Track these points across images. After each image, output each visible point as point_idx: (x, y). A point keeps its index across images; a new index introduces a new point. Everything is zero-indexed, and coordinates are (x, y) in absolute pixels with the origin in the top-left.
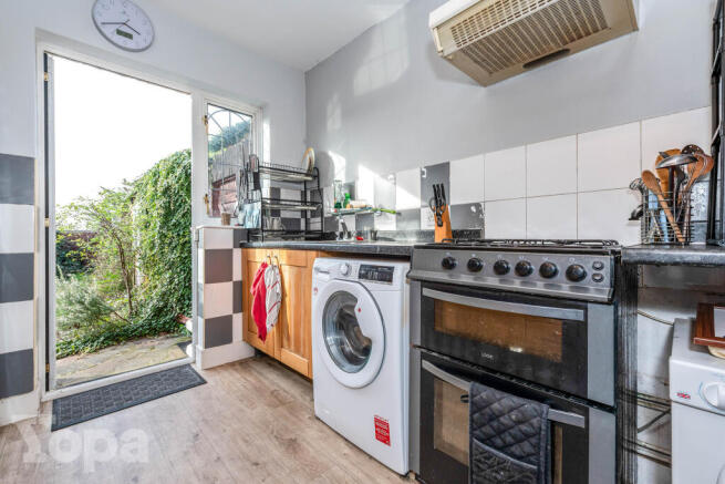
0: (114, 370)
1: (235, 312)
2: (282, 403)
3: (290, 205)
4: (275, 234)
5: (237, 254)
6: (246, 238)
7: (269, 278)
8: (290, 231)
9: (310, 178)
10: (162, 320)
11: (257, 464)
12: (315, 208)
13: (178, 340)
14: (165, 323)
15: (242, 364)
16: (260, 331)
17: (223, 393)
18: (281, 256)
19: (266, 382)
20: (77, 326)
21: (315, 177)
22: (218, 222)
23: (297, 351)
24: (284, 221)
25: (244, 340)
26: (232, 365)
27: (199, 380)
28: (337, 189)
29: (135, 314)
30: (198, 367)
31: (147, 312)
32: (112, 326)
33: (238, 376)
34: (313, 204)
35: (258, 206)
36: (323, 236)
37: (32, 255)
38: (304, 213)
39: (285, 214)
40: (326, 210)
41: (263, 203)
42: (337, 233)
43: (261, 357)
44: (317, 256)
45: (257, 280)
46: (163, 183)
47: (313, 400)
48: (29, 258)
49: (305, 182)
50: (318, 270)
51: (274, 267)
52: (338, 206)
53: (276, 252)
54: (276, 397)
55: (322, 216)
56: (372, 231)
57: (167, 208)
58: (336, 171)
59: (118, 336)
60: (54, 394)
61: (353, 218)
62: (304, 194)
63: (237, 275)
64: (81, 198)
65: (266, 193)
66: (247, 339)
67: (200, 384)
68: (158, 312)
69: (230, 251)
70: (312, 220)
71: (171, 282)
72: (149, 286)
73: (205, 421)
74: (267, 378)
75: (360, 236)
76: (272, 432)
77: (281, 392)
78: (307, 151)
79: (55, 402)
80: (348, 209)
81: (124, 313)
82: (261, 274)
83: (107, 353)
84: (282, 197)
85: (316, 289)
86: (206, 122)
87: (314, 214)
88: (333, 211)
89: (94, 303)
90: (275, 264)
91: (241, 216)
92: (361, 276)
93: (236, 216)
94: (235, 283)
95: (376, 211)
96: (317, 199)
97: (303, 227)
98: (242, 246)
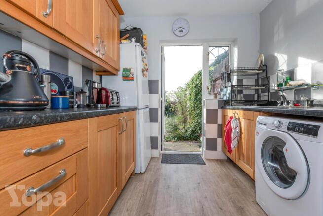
0: (179, 149)
1: (219, 137)
2: (238, 187)
3: (248, 87)
4: (238, 102)
5: (220, 112)
6: (224, 104)
7: (233, 124)
8: (248, 101)
9: (261, 72)
10: (194, 135)
11: (221, 208)
12: (264, 88)
13: (199, 144)
14: (195, 137)
15: (221, 161)
16: (229, 148)
17: (212, 171)
18: (240, 114)
19: (231, 173)
20: (171, 133)
21: (264, 70)
22: (212, 97)
23: (248, 164)
24: (245, 96)
25: (222, 151)
26: (217, 160)
27: (203, 162)
28: (280, 75)
29: (186, 131)
30: (203, 157)
31: (190, 131)
32: (179, 135)
33: (218, 166)
34: (263, 85)
35: (229, 89)
36: (268, 103)
37: (158, 109)
38: (257, 91)
39: (245, 92)
40: (271, 88)
41: (232, 87)
42: (279, 102)
43: (230, 161)
44: (260, 115)
45: (228, 124)
46: (195, 83)
47: (255, 193)
48: (157, 110)
49: (258, 74)
50: (259, 123)
51: (236, 119)
52: (280, 85)
53: (237, 111)
54: (235, 183)
55: (269, 92)
56: (308, 101)
57: (196, 92)
58: (279, 65)
59: (181, 138)
60: (163, 152)
61: (293, 92)
62: (257, 80)
63: (220, 121)
64: (172, 91)
65: (235, 82)
66: (223, 151)
67: (203, 164)
68: (193, 132)
69: (217, 110)
70: (262, 95)
71: (197, 121)
72: (191, 123)
73: (203, 179)
74: (232, 172)
75: (297, 104)
76: (231, 198)
77: (239, 181)
78: (260, 56)
79: (163, 154)
80: (288, 86)
81: (183, 131)
82: (230, 121)
83: (178, 143)
84: (244, 84)
85: (258, 133)
86: (208, 55)
87: (263, 91)
88: (276, 88)
89: (175, 126)
90: (237, 117)
91: (222, 94)
92: (289, 129)
93: (220, 95)
94: (219, 124)
95: (312, 86)
96: (266, 82)
97: (256, 98)
98: (222, 108)
